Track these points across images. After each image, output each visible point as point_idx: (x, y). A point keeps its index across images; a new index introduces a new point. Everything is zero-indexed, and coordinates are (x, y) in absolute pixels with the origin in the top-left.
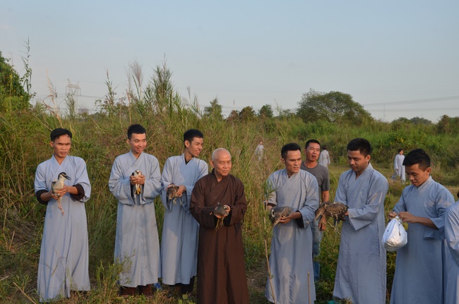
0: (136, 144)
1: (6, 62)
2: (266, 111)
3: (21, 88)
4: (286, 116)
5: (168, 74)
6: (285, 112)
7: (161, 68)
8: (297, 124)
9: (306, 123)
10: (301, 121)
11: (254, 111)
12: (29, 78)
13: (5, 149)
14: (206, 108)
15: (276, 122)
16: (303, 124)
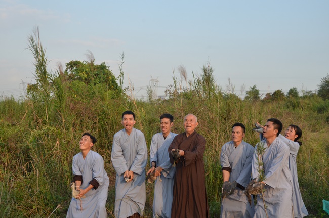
1: (107, 68)
2: (293, 92)
3: (117, 84)
4: (309, 96)
5: (211, 70)
6: (308, 92)
8: (318, 102)
9: (325, 100)
10: (320, 100)
11: (283, 93)
12: (122, 78)
14: (247, 91)
15: (300, 100)
16: (323, 101)
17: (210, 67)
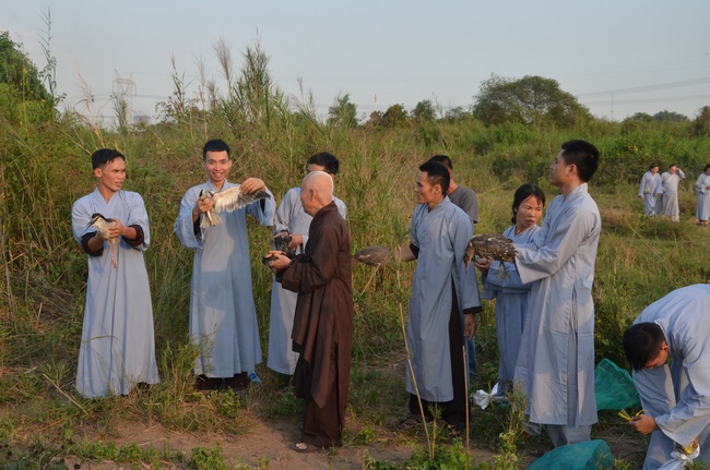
0: (211, 167)
1: (16, 48)
2: (424, 110)
3: (41, 87)
4: (457, 118)
5: (262, 59)
6: (455, 110)
7: (254, 50)
8: (474, 130)
9: (487, 127)
10: (479, 125)
11: (406, 112)
12: (52, 72)
13: (22, 182)
14: (331, 108)
15: (440, 127)
16: (485, 129)
17: (261, 52)
